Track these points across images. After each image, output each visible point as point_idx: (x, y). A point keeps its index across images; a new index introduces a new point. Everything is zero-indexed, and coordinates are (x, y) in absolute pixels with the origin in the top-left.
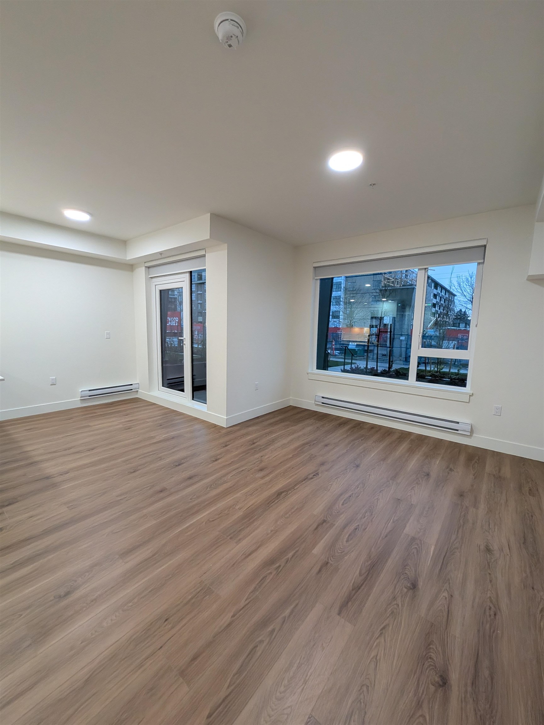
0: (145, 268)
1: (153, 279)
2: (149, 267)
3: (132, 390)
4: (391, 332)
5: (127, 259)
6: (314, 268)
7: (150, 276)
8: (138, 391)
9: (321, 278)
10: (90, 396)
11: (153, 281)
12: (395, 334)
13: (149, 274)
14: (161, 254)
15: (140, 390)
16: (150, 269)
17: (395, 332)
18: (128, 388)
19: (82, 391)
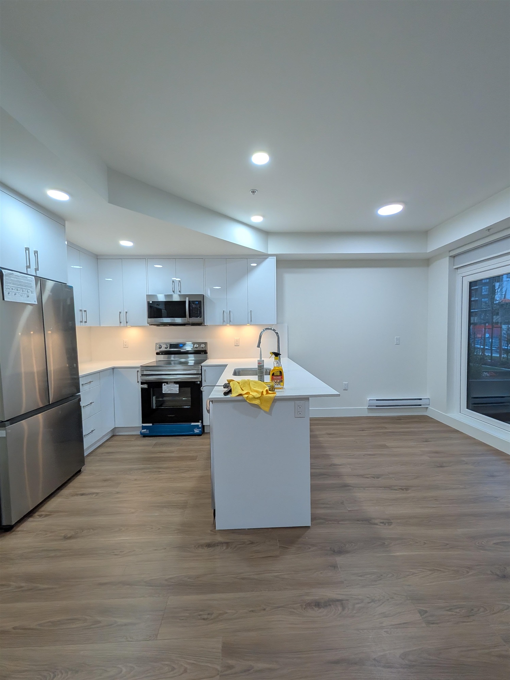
0: (449, 259)
1: (458, 270)
2: (454, 257)
3: (420, 405)
5: (428, 252)
7: (455, 267)
8: (427, 408)
10: (377, 406)
11: (458, 273)
13: (454, 264)
14: (489, 230)
15: (430, 407)
16: (455, 259)
18: (417, 403)
19: (370, 400)
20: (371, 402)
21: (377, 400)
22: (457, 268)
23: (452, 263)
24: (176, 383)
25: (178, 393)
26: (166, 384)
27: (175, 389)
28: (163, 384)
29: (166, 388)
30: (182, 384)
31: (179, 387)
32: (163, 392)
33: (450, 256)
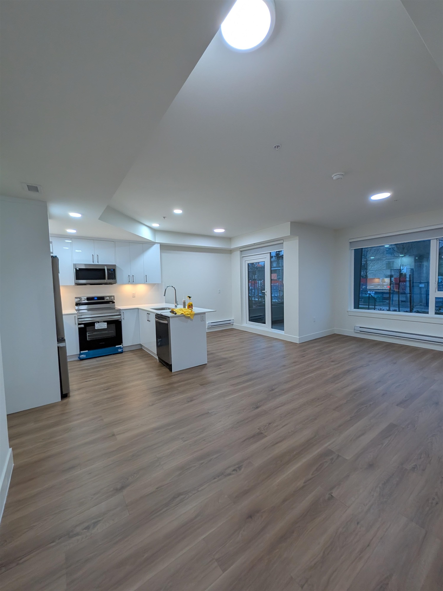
3: (230, 323)
4: (410, 281)
5: (231, 248)
6: (350, 243)
8: (233, 324)
9: (355, 249)
10: (211, 326)
11: (244, 259)
12: (414, 282)
15: (234, 324)
16: (243, 252)
17: (414, 280)
18: (229, 323)
19: (208, 323)
20: (209, 324)
21: (212, 323)
22: (243, 257)
23: (241, 254)
24: (105, 322)
25: (106, 328)
26: (97, 323)
27: (105, 326)
28: (96, 323)
29: (98, 326)
30: (109, 322)
31: (107, 324)
32: (96, 329)
33: (240, 251)
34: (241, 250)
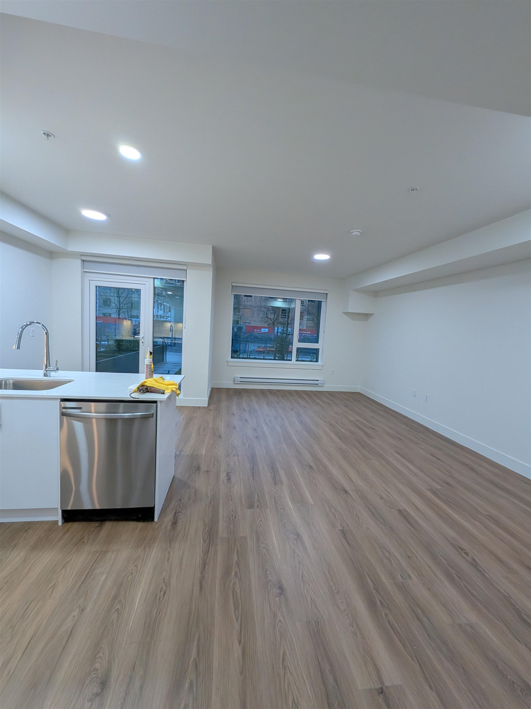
2: (84, 261)
5: (68, 250)
9: (235, 294)
11: (86, 276)
22: (85, 272)
23: (83, 267)
33: (82, 260)
34: (84, 258)
